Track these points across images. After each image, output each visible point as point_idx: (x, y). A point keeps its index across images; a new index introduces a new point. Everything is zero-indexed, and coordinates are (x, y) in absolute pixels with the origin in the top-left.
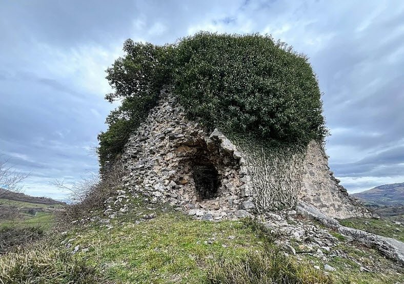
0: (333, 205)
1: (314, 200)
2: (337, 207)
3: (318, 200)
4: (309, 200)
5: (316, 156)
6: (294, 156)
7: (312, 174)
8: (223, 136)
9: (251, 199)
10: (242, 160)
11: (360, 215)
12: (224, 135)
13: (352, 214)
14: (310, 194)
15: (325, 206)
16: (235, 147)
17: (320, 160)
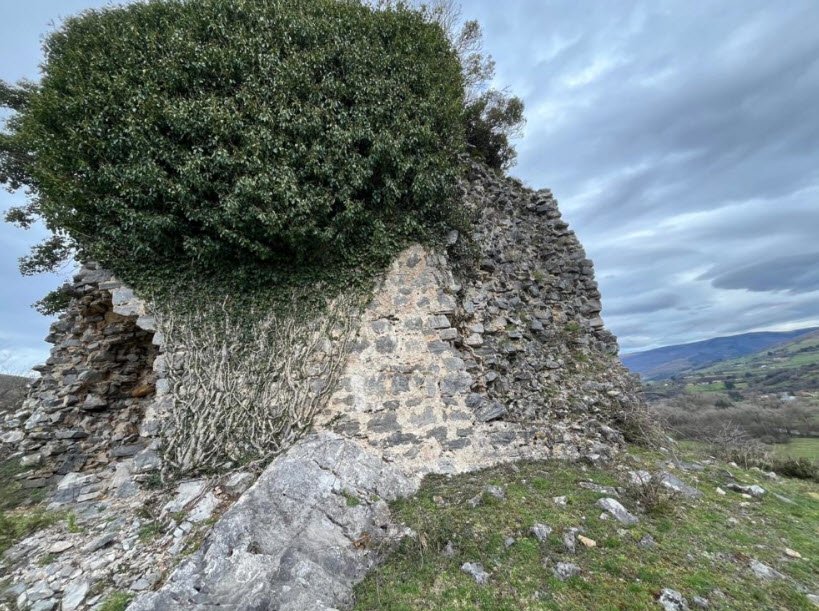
0: (439, 433)
1: (372, 426)
2: (452, 436)
3: (390, 422)
4: (353, 426)
5: (414, 292)
6: (332, 305)
7: (385, 346)
8: (113, 280)
9: (155, 444)
10: (157, 340)
11: (537, 452)
12: (117, 276)
13: (506, 454)
14: (361, 407)
15: (410, 438)
16: (142, 307)
17: (425, 301)
